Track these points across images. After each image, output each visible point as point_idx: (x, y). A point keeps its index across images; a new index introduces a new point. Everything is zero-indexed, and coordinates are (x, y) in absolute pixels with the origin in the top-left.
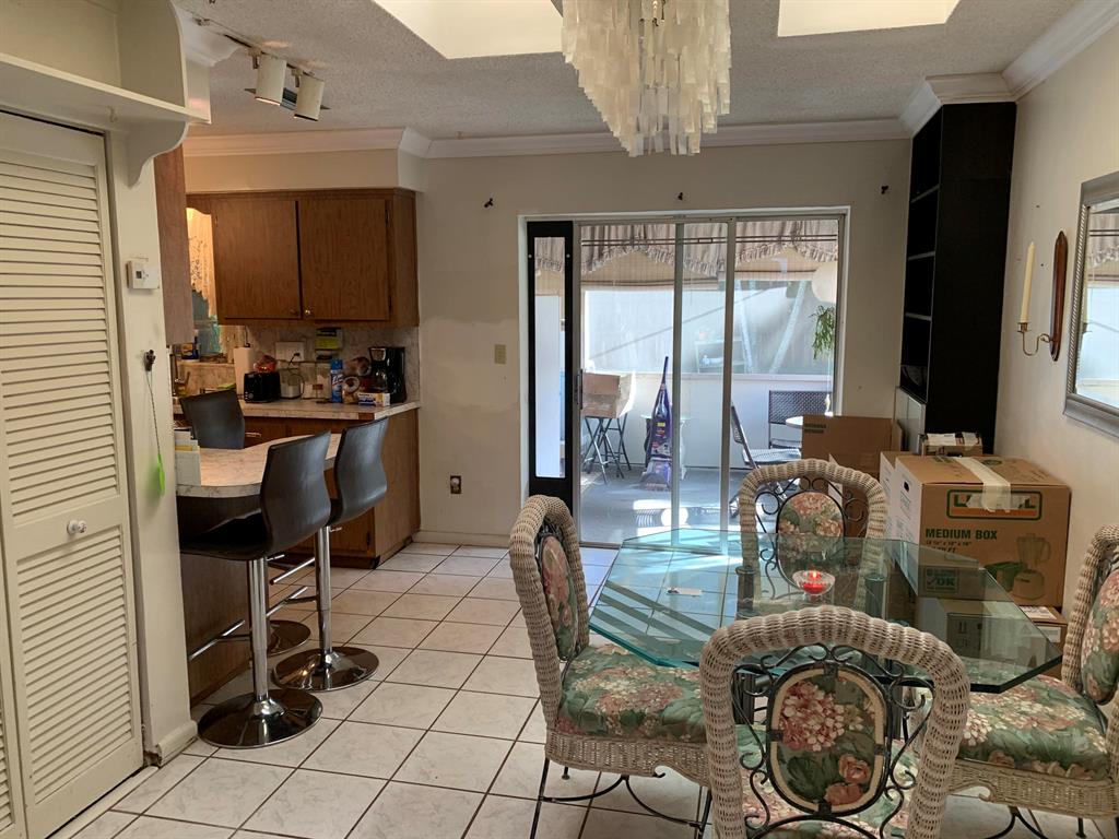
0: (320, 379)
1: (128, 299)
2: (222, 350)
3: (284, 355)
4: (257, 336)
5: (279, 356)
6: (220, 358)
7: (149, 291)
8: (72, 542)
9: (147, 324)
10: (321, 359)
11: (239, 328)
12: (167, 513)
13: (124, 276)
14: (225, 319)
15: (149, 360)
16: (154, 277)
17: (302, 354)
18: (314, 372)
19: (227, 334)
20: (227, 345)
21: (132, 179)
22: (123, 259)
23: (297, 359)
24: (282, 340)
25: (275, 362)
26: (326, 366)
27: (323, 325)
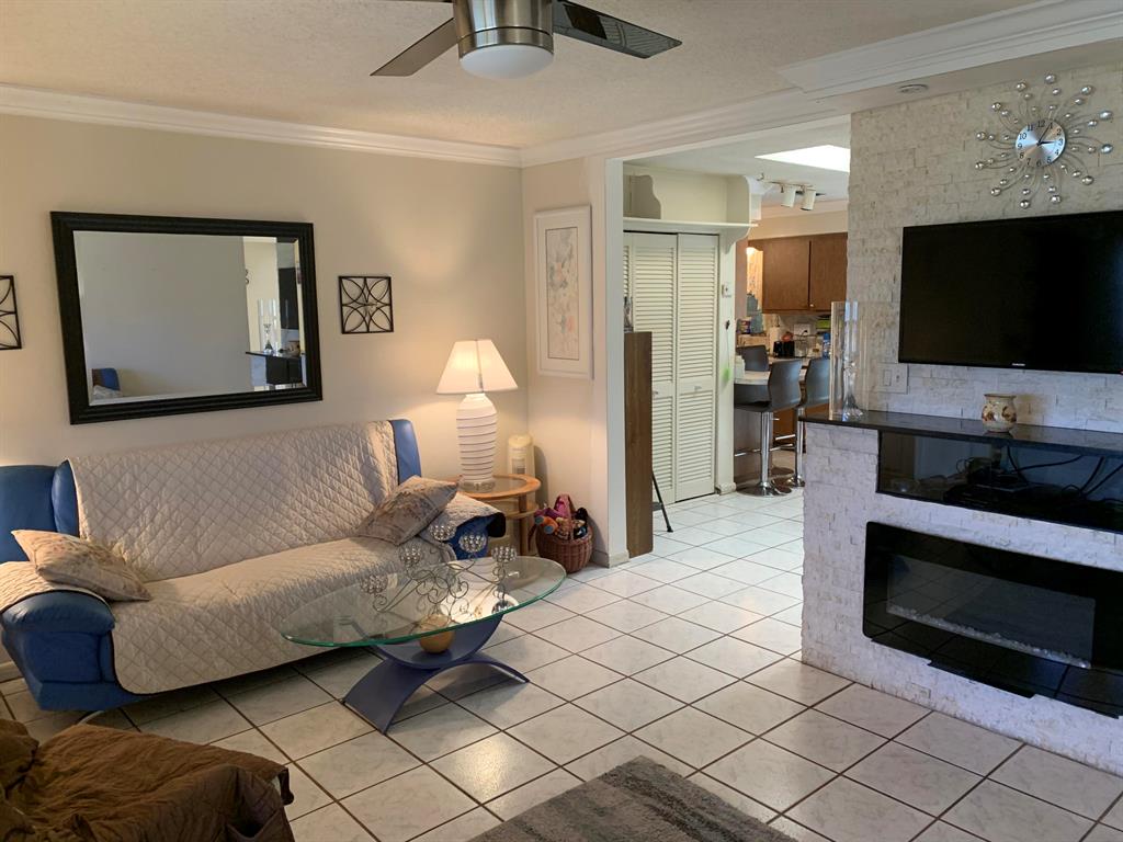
0: (818, 346)
1: (722, 300)
2: (765, 329)
3: (798, 332)
4: (784, 321)
5: (795, 333)
6: (763, 334)
7: (729, 296)
8: (696, 393)
9: (728, 310)
10: (819, 333)
11: (774, 316)
12: (730, 390)
13: (721, 290)
14: (766, 310)
15: (728, 324)
16: (732, 291)
17: (809, 330)
18: (815, 341)
19: (767, 320)
20: (767, 324)
21: (727, 251)
22: (721, 283)
23: (805, 334)
24: (798, 323)
25: (792, 335)
26: (821, 338)
27: (822, 313)
